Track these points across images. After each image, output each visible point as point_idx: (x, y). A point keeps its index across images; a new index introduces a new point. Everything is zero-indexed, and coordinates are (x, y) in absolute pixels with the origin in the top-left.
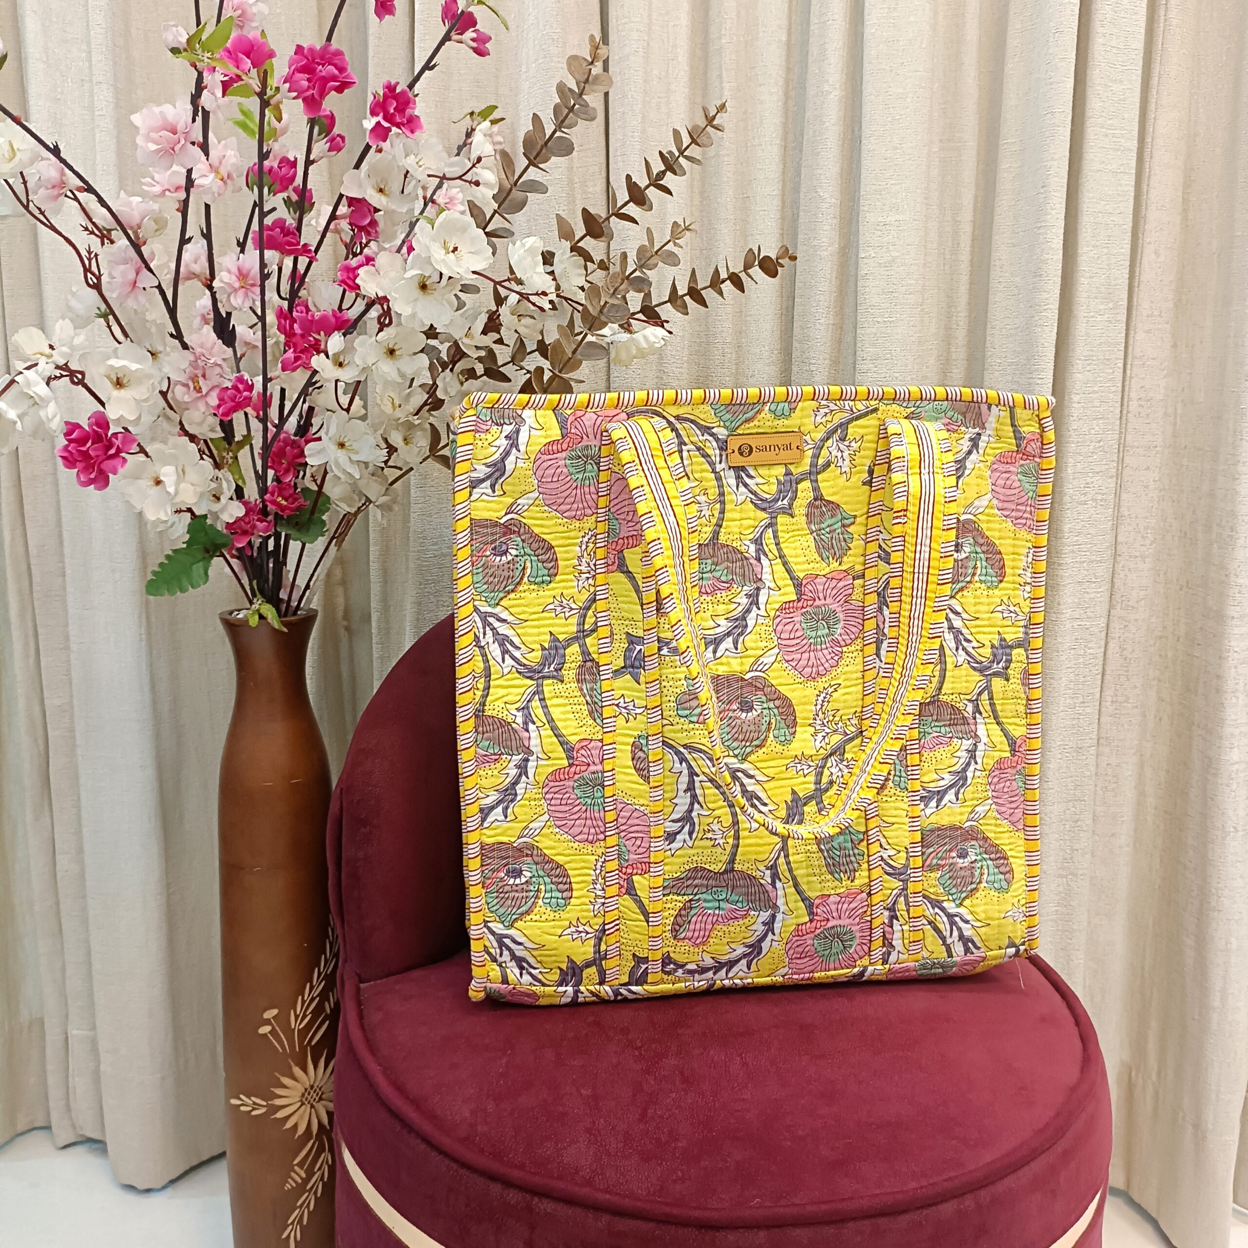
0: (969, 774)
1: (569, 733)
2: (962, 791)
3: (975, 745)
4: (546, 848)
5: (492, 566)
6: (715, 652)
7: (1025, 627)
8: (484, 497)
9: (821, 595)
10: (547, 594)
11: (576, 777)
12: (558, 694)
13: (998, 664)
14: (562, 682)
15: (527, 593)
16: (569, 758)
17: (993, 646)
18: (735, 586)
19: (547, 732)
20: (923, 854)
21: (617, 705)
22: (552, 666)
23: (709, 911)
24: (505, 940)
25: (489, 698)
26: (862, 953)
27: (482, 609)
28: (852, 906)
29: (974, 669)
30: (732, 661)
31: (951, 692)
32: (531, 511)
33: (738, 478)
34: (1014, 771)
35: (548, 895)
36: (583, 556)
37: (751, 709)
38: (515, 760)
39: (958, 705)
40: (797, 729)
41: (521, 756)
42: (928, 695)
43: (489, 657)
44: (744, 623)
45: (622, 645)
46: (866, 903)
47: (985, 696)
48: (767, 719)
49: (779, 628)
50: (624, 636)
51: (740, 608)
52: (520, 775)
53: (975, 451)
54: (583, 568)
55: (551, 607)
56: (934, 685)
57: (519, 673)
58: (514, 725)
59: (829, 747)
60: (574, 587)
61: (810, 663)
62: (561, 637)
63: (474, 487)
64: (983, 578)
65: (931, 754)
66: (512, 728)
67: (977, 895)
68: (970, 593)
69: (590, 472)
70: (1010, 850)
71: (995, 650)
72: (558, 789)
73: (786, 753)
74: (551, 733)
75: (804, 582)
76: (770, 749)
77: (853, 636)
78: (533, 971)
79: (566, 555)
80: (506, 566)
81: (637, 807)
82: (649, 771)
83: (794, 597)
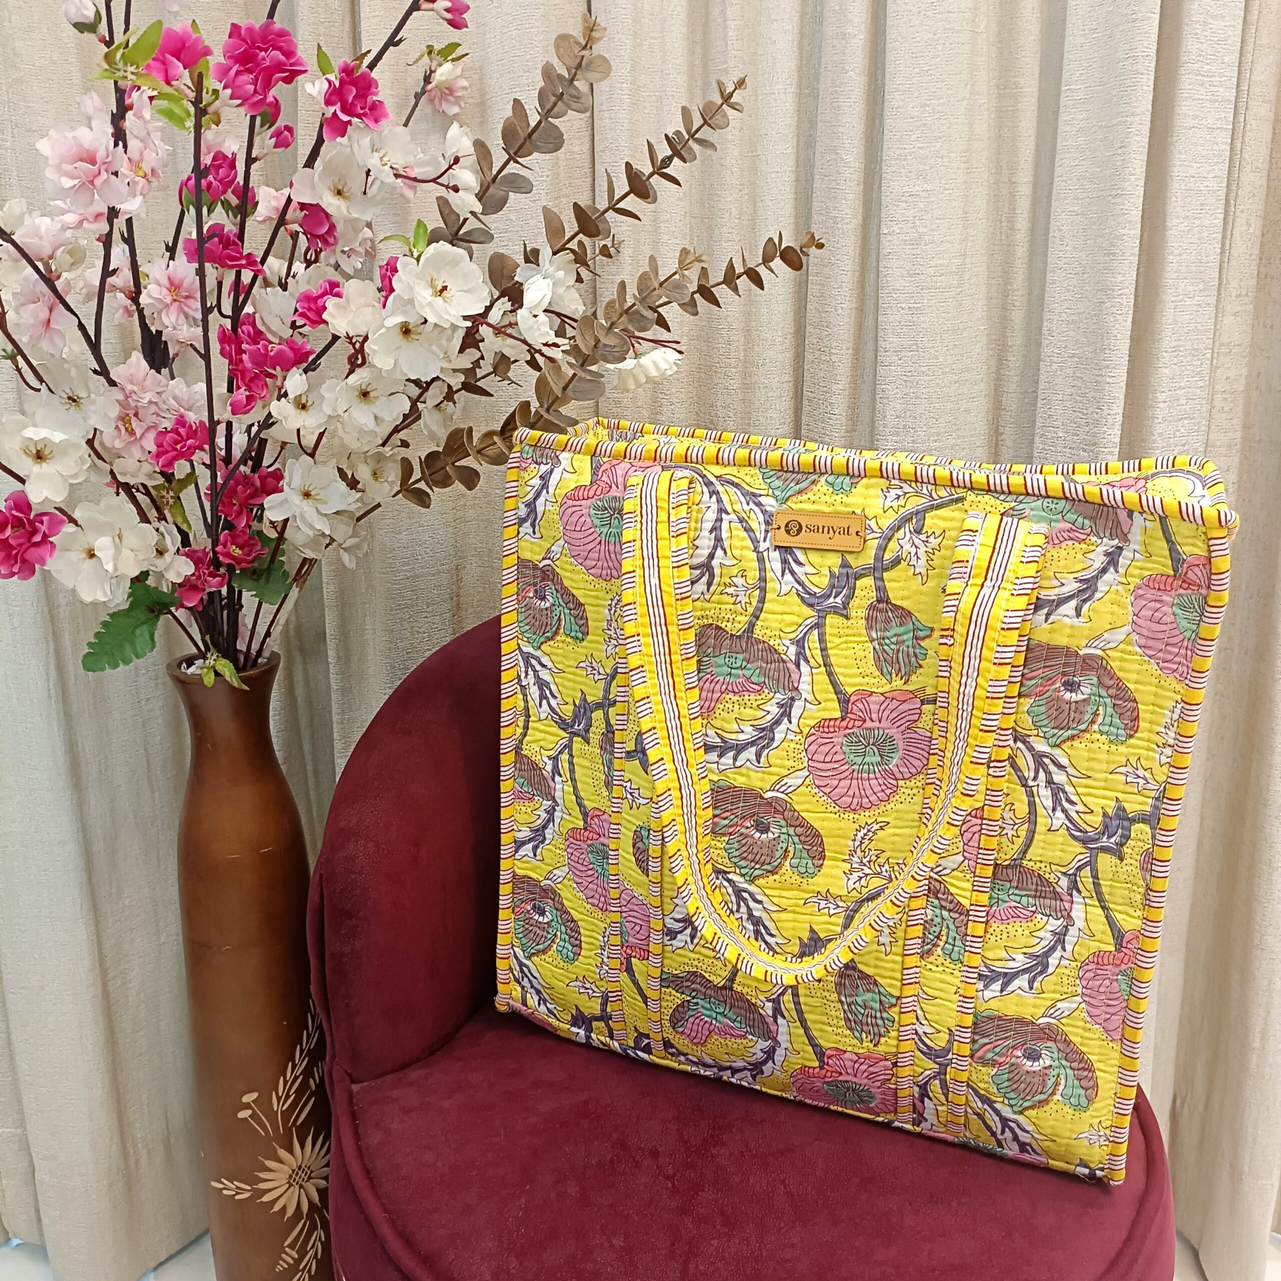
0: (1053, 961)
2: (1039, 979)
3: (1066, 927)
7: (1157, 799)
8: (528, 537)
9: (874, 716)
10: (579, 651)
13: (1109, 837)
17: (1105, 815)
20: (973, 1042)
27: (525, 649)
28: (873, 1069)
29: (1075, 838)
30: (752, 774)
31: (1039, 859)
33: (784, 561)
34: (1117, 970)
37: (766, 830)
39: (1047, 876)
40: (826, 862)
42: (1008, 857)
43: (529, 698)
44: (772, 735)
46: (890, 1072)
47: (1087, 872)
48: (785, 845)
49: (813, 748)
53: (1112, 569)
56: (1016, 847)
57: (554, 721)
59: (864, 890)
61: (851, 793)
62: (590, 699)
63: (520, 525)
64: (1105, 729)
65: (1002, 927)
68: (1083, 745)
71: (1108, 820)
73: (804, 885)
75: (853, 699)
76: (784, 878)
77: (913, 770)
79: (596, 616)
82: (647, 865)
83: (838, 715)
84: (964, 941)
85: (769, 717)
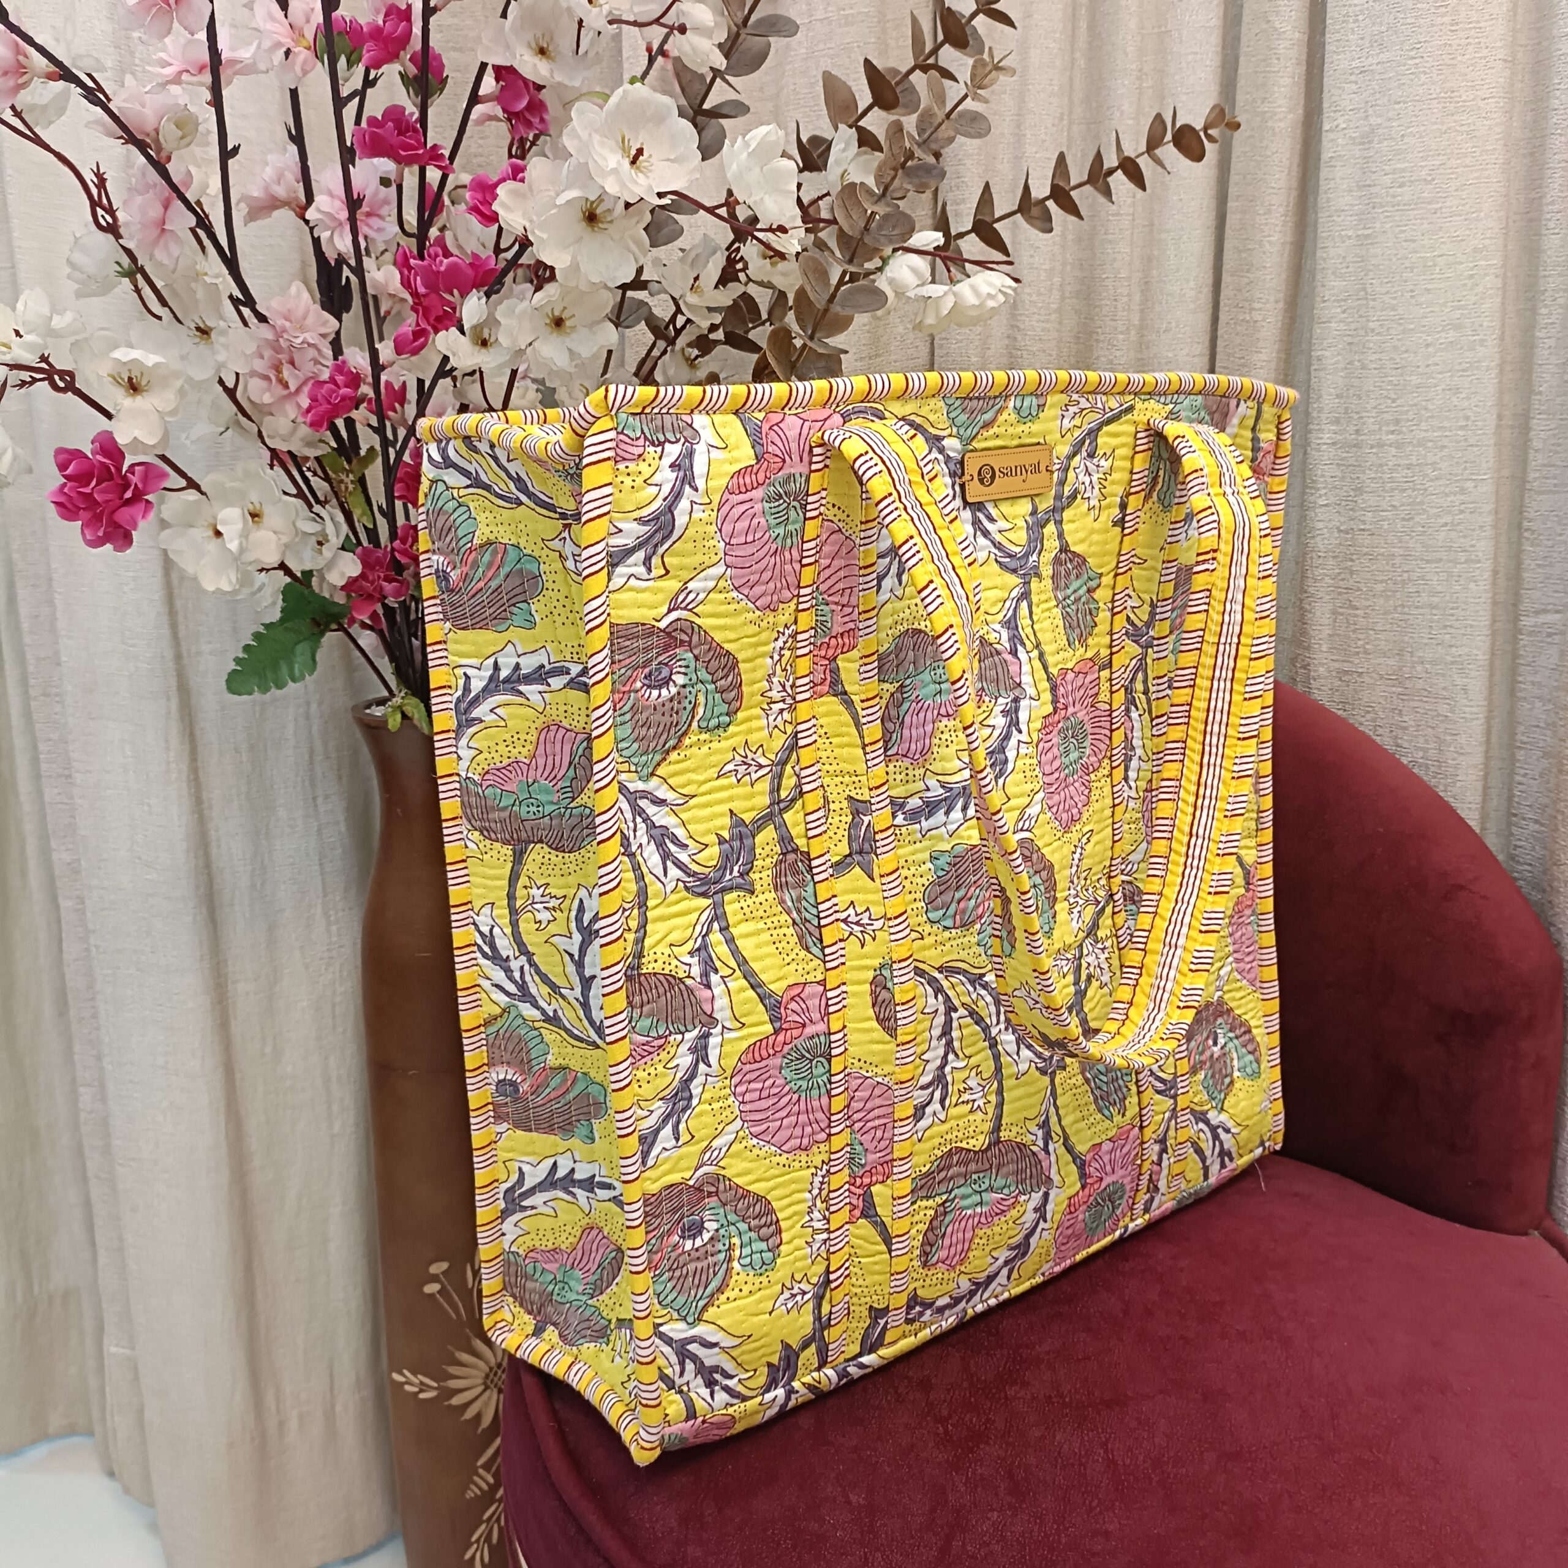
1: (773, 978)
4: (738, 1175)
5: (646, 708)
6: (965, 809)
8: (632, 582)
9: (1071, 700)
10: (721, 747)
11: (787, 1048)
12: (748, 914)
14: (753, 893)
15: (695, 749)
16: (774, 1019)
18: (987, 699)
19: (738, 983)
21: (845, 921)
22: (736, 868)
23: (969, 1212)
24: (690, 1347)
25: (647, 942)
26: (1126, 1211)
27: (632, 787)
28: (1125, 1149)
32: (712, 601)
33: (976, 522)
34: (1250, 912)
35: (746, 1251)
36: (774, 674)
38: (689, 1040)
40: (1057, 908)
41: (695, 1033)
43: (645, 870)
44: (1002, 756)
45: (843, 818)
46: (1139, 1142)
50: (845, 804)
51: (996, 733)
52: (697, 1064)
54: (775, 694)
55: (730, 767)
58: (689, 982)
59: (1084, 926)
60: (762, 728)
61: (1066, 806)
62: (747, 817)
63: (617, 565)
66: (686, 987)
67: (1233, 1090)
69: (794, 522)
70: (1252, 1018)
72: (758, 1073)
74: (744, 983)
75: (1059, 682)
77: (1100, 757)
78: (731, 1383)
80: (668, 706)
81: (880, 1080)
82: (896, 1021)
83: (1052, 708)
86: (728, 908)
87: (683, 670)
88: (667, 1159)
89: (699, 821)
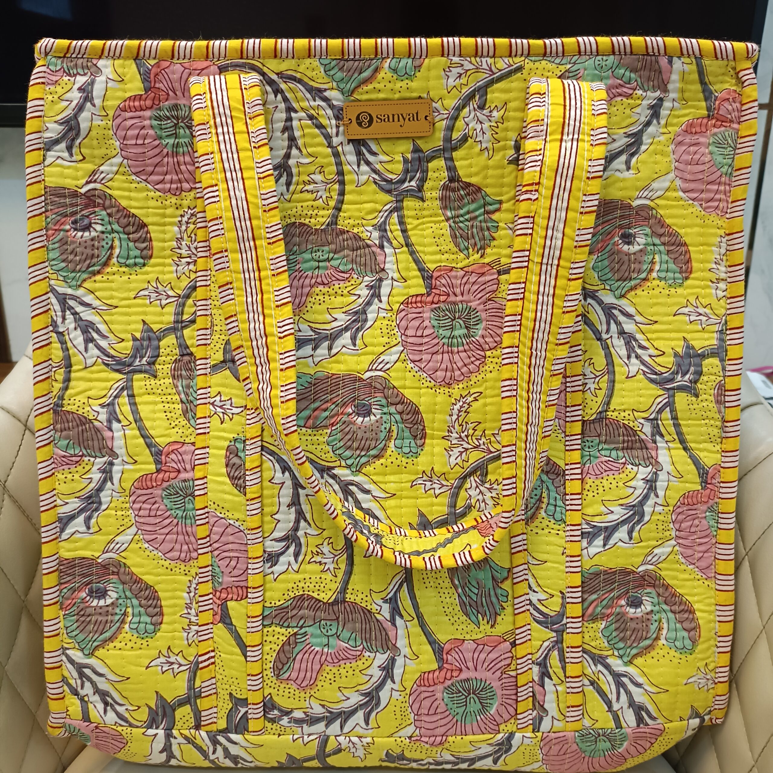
0: (648, 508)
1: (159, 435)
2: (637, 528)
3: (655, 473)
4: (134, 566)
5: (73, 242)
6: (330, 348)
7: (720, 332)
8: (59, 161)
9: (457, 290)
11: (165, 484)
12: (149, 390)
13: (683, 376)
14: (155, 377)
15: (116, 277)
16: (157, 462)
17: (676, 355)
19: (133, 432)
20: (583, 601)
21: (213, 404)
22: (145, 359)
23: (317, 649)
24: (86, 671)
25: (69, 392)
26: (506, 716)
27: (60, 290)
28: (492, 656)
29: (652, 381)
30: (349, 358)
31: (622, 408)
32: (118, 180)
33: (358, 153)
34: (705, 507)
35: (136, 619)
36: (182, 238)
37: (369, 413)
38: (98, 463)
39: (631, 424)
40: (427, 441)
41: (105, 459)
42: (593, 411)
43: (69, 345)
44: (365, 316)
46: (510, 655)
47: (666, 413)
48: (388, 426)
49: (404, 323)
52: (105, 481)
53: (655, 122)
54: (183, 252)
55: (146, 293)
56: (599, 399)
57: (107, 365)
58: (96, 423)
59: (467, 465)
60: (171, 272)
61: (443, 366)
62: (155, 327)
63: (48, 150)
64: (662, 275)
65: (597, 482)
66: (94, 426)
67: (653, 653)
68: (645, 293)
69: (184, 137)
70: (698, 602)
71: (679, 359)
72: (146, 498)
73: (409, 466)
74: (137, 433)
75: (435, 275)
76: (389, 461)
78: (120, 709)
79: (161, 236)
80: (90, 243)
81: (232, 522)
82: (244, 481)
83: (424, 291)
84: (564, 500)
85: (360, 301)
86: (136, 384)
87: (100, 222)
88: (80, 540)
89: (119, 323)
